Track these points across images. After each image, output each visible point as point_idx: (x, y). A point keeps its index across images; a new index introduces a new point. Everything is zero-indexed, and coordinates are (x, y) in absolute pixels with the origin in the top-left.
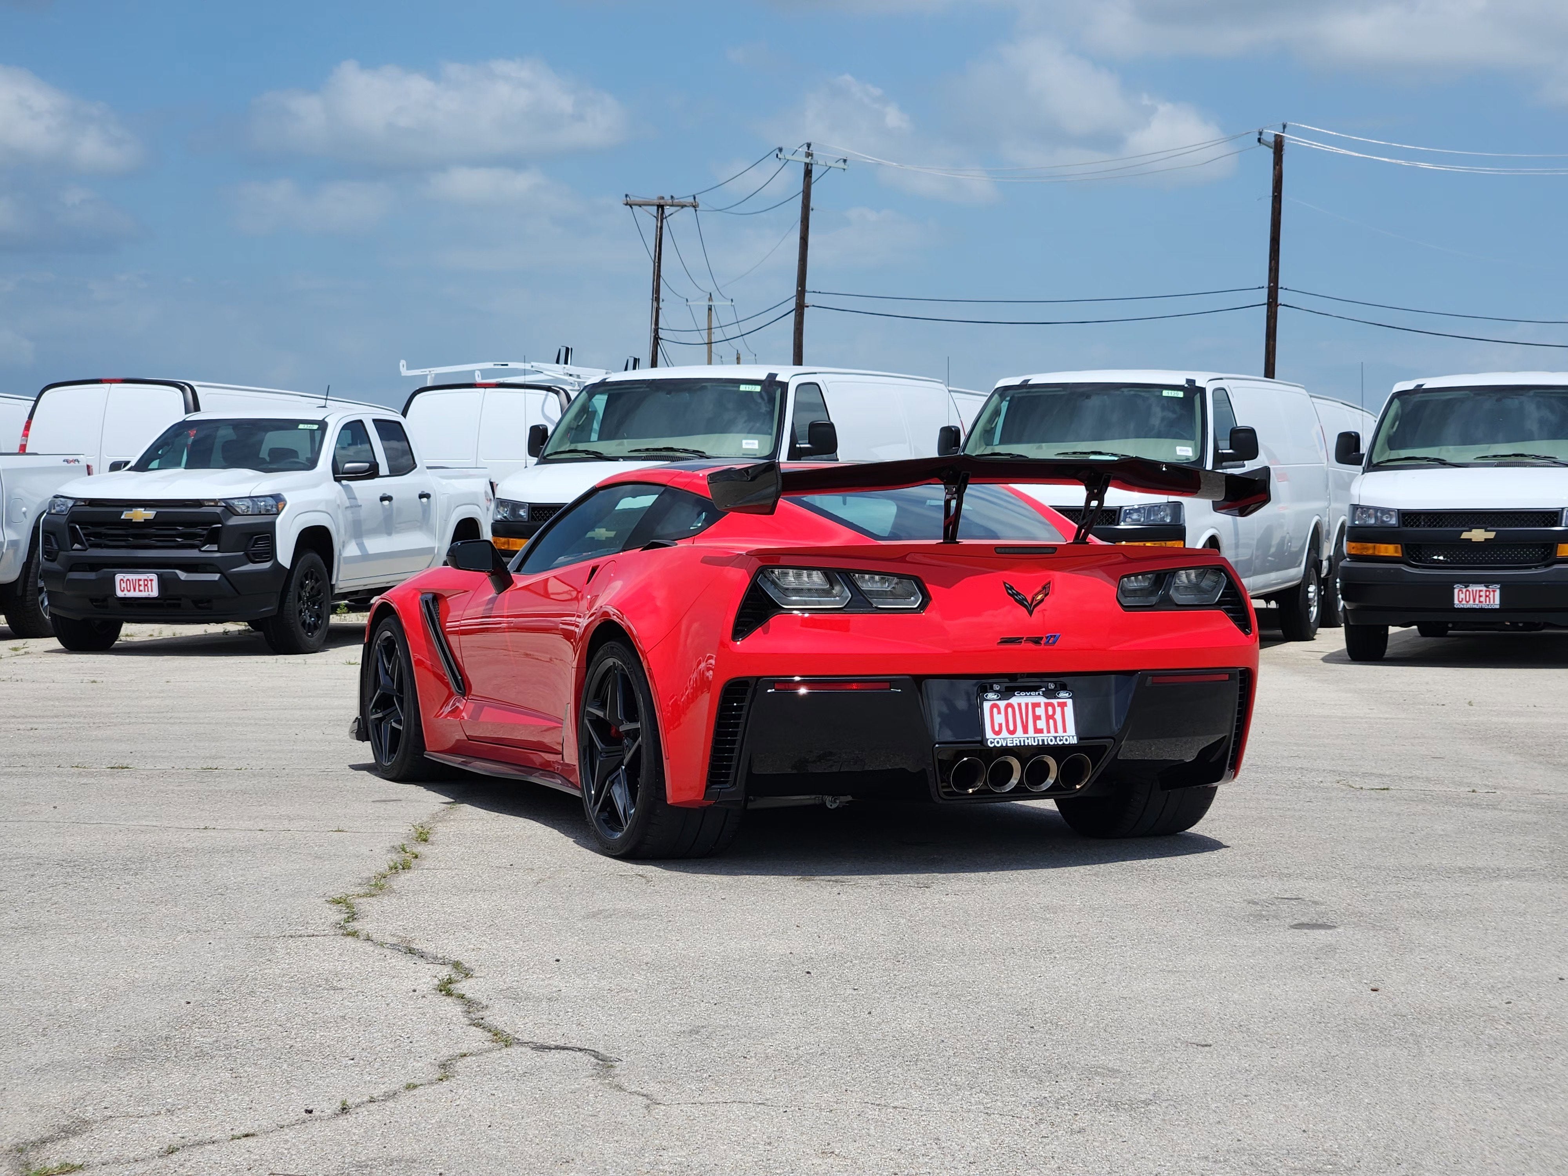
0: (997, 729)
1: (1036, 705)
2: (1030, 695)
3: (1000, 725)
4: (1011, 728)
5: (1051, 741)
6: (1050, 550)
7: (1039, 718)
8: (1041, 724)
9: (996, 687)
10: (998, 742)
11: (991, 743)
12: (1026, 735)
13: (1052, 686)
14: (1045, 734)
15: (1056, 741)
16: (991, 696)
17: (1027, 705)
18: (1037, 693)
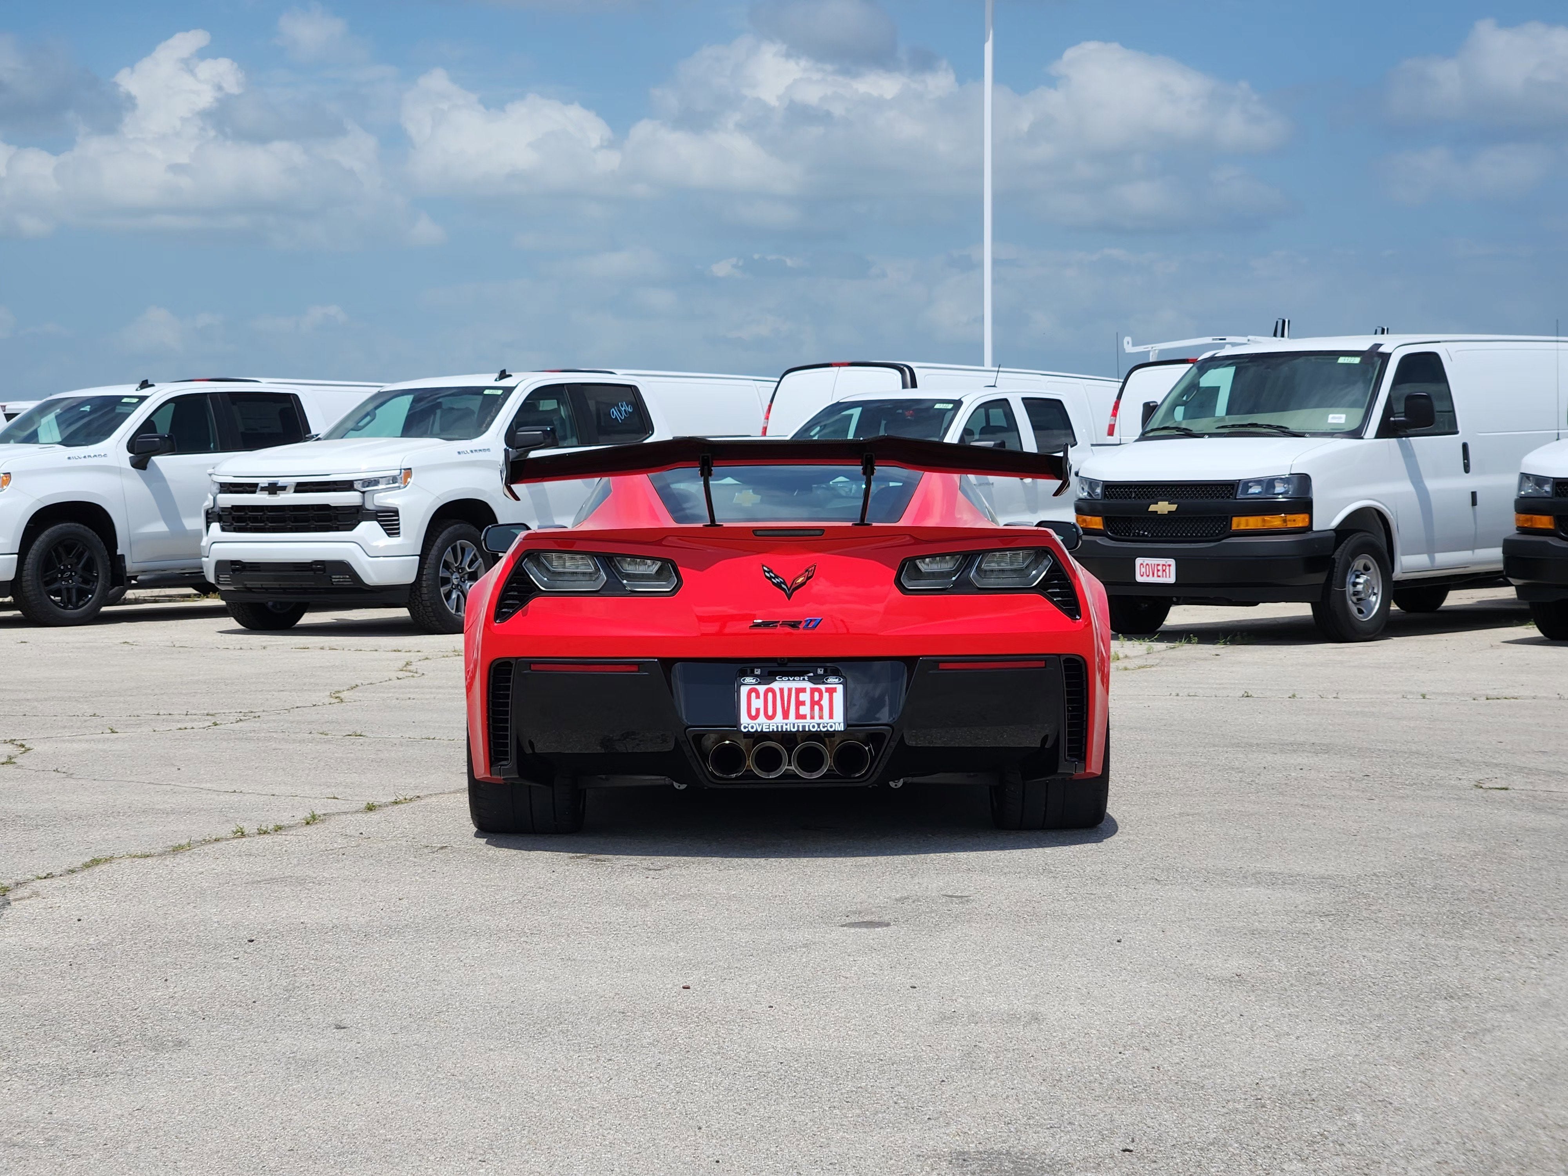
0: (753, 713)
1: (799, 691)
2: (794, 680)
3: (758, 710)
4: (770, 713)
5: (814, 727)
6: (818, 532)
7: (803, 703)
8: (804, 710)
9: (758, 672)
10: (752, 727)
11: (745, 728)
12: (786, 721)
13: (820, 671)
14: (808, 719)
15: (819, 727)
16: (748, 680)
17: (790, 690)
18: (801, 678)
